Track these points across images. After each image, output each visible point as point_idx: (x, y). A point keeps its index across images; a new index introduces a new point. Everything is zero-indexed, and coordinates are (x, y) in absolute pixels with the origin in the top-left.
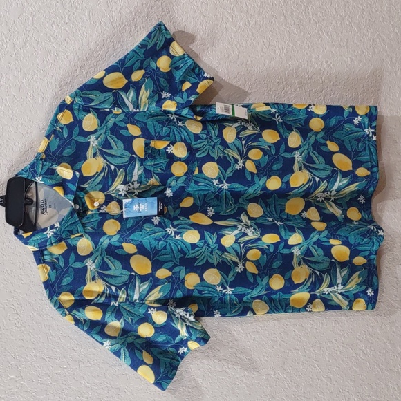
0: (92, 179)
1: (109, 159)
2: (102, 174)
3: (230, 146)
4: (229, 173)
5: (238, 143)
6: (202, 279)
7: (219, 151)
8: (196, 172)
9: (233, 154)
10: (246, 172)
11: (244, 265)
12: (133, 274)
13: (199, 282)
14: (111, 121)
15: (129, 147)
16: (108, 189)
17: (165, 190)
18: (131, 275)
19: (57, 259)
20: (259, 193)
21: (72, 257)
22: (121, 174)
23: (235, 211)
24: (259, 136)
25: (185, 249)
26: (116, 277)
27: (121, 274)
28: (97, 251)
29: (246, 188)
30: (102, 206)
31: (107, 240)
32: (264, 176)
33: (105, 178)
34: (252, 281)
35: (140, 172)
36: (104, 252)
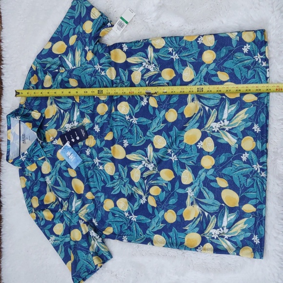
0: (50, 121)
1: (60, 105)
2: (56, 117)
4: (137, 109)
5: (143, 83)
6: (116, 205)
8: (113, 111)
10: (149, 107)
11: (147, 198)
12: (73, 192)
13: (113, 206)
14: (59, 78)
16: (60, 127)
17: (94, 126)
18: (71, 192)
19: (31, 174)
20: (162, 126)
21: (39, 174)
22: (67, 116)
23: (144, 142)
24: (159, 75)
25: (106, 180)
26: (63, 192)
27: (66, 190)
28: (53, 172)
29: (150, 122)
30: (54, 140)
31: (59, 165)
32: (164, 109)
33: (58, 119)
34: (151, 212)
35: (78, 113)
36: (57, 173)
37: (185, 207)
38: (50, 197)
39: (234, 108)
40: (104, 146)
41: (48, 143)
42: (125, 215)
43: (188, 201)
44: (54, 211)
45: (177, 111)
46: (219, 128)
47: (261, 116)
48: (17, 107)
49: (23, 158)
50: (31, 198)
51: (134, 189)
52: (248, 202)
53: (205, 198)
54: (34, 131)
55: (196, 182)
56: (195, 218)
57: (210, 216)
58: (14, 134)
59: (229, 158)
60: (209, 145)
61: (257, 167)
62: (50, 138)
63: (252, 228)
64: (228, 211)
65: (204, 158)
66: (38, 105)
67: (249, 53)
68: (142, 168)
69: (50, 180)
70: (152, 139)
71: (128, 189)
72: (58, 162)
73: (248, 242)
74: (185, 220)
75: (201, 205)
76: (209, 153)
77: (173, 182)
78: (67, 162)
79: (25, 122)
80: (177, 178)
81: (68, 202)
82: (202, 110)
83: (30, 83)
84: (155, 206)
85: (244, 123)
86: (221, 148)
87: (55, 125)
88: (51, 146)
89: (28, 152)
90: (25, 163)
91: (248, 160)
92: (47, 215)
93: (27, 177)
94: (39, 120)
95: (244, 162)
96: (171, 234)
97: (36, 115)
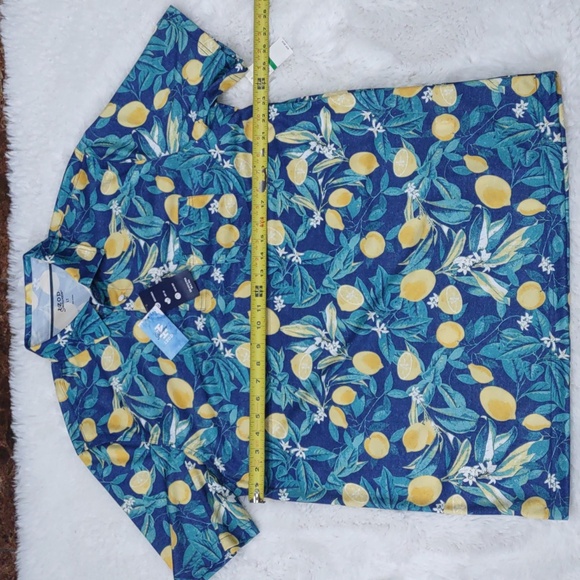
0: (117, 263)
1: (137, 230)
2: (130, 254)
3: (300, 189)
4: (300, 235)
5: (311, 183)
7: (284, 200)
9: (305, 202)
10: (326, 230)
11: (327, 411)
12: (170, 405)
14: (134, 176)
15: (159, 211)
16: (138, 276)
17: (211, 271)
18: (166, 407)
19: (79, 373)
20: (353, 267)
21: (97, 371)
22: (153, 252)
23: (317, 300)
24: (345, 166)
25: (240, 378)
26: (148, 406)
27: (154, 403)
28: (126, 366)
29: (330, 258)
30: (128, 301)
31: (139, 351)
32: (356, 233)
33: (133, 259)
34: (336, 439)
35: (177, 246)
36: (135, 369)
37: (407, 425)
38: (121, 418)
39: (499, 227)
40: (233, 310)
41: (114, 308)
42: (282, 448)
43: (413, 414)
44: (130, 447)
45: (385, 237)
46: (471, 267)
47: (554, 242)
48: (44, 236)
49: (62, 341)
50: (80, 422)
51: (299, 394)
52: (534, 410)
53: (446, 406)
54: (86, 285)
55: (428, 374)
56: (427, 446)
57: (459, 441)
58: (40, 293)
59: (493, 326)
60: (451, 301)
61: (550, 341)
62: (117, 297)
63: (544, 461)
64: (494, 430)
65: (442, 326)
66: (89, 232)
67: (527, 118)
68: (315, 351)
69: (121, 382)
70: (333, 293)
71: (288, 394)
72: (136, 345)
73: (537, 489)
74: (408, 450)
75: (439, 420)
76: (451, 316)
77: (379, 377)
78: (155, 346)
79: (64, 267)
80: (390, 368)
81: (161, 426)
82: (435, 233)
83: (71, 187)
84: (345, 425)
85: (520, 256)
86: (476, 306)
87: (128, 271)
88: (121, 314)
89: (72, 327)
90: (66, 350)
91: (531, 327)
92: (116, 454)
93: (70, 380)
94: (94, 262)
95: (525, 333)
96: (378, 480)
97: (86, 251)
